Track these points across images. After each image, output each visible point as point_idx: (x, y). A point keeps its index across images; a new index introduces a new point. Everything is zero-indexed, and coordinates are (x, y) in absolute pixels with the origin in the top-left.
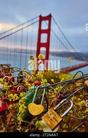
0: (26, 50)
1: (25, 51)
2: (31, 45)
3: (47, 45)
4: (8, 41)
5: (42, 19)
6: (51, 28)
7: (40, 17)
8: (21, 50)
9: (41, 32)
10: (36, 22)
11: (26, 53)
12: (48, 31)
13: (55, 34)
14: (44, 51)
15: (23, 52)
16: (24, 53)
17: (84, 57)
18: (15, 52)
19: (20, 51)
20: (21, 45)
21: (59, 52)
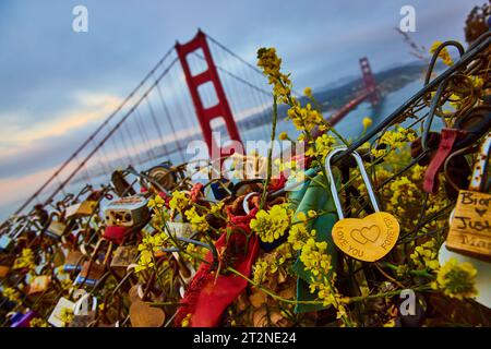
0: (178, 143)
1: (176, 147)
2: (185, 126)
3: (223, 109)
4: (123, 140)
5: (183, 51)
6: (217, 63)
7: (178, 47)
8: (165, 147)
9: (193, 83)
10: (173, 64)
11: (180, 149)
12: (211, 74)
13: (230, 74)
14: (222, 127)
15: (169, 150)
16: (174, 151)
17: (325, 101)
18: (150, 159)
19: (163, 152)
20: (160, 136)
21: (259, 114)
